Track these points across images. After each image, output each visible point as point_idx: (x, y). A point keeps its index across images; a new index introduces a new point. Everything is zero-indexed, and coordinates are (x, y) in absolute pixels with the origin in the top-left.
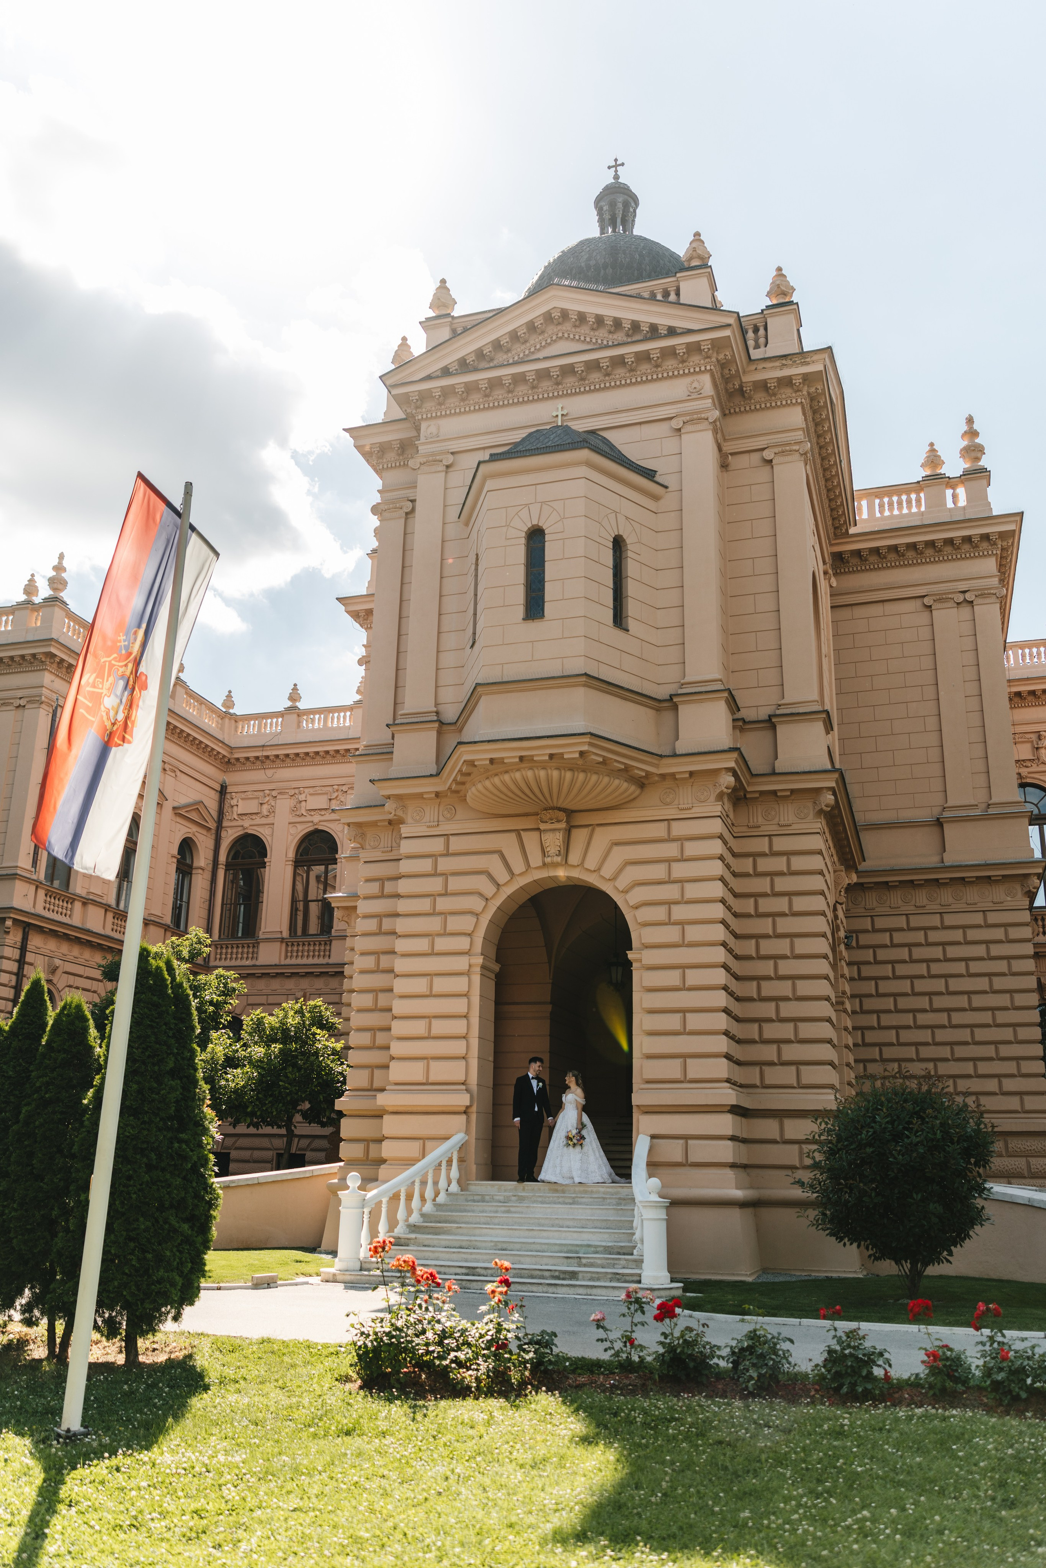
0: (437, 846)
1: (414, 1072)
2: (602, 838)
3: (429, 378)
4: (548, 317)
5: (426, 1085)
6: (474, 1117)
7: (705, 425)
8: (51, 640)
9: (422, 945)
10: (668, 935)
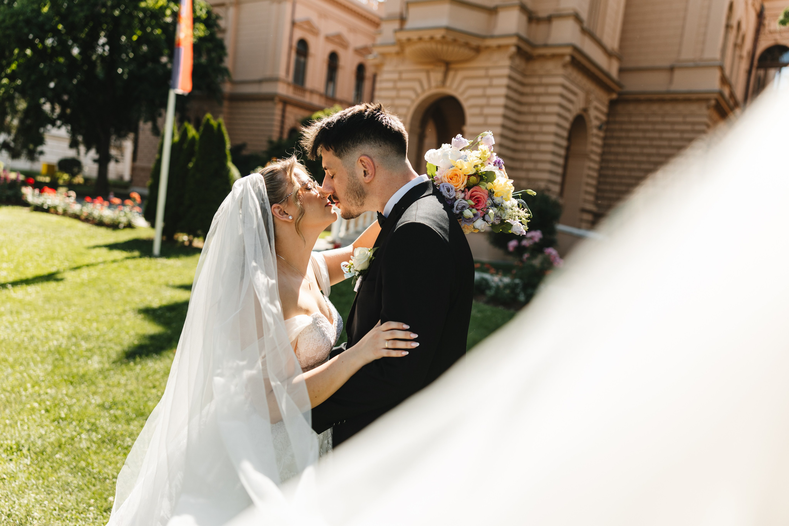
0: (396, 76)
10: (480, 120)
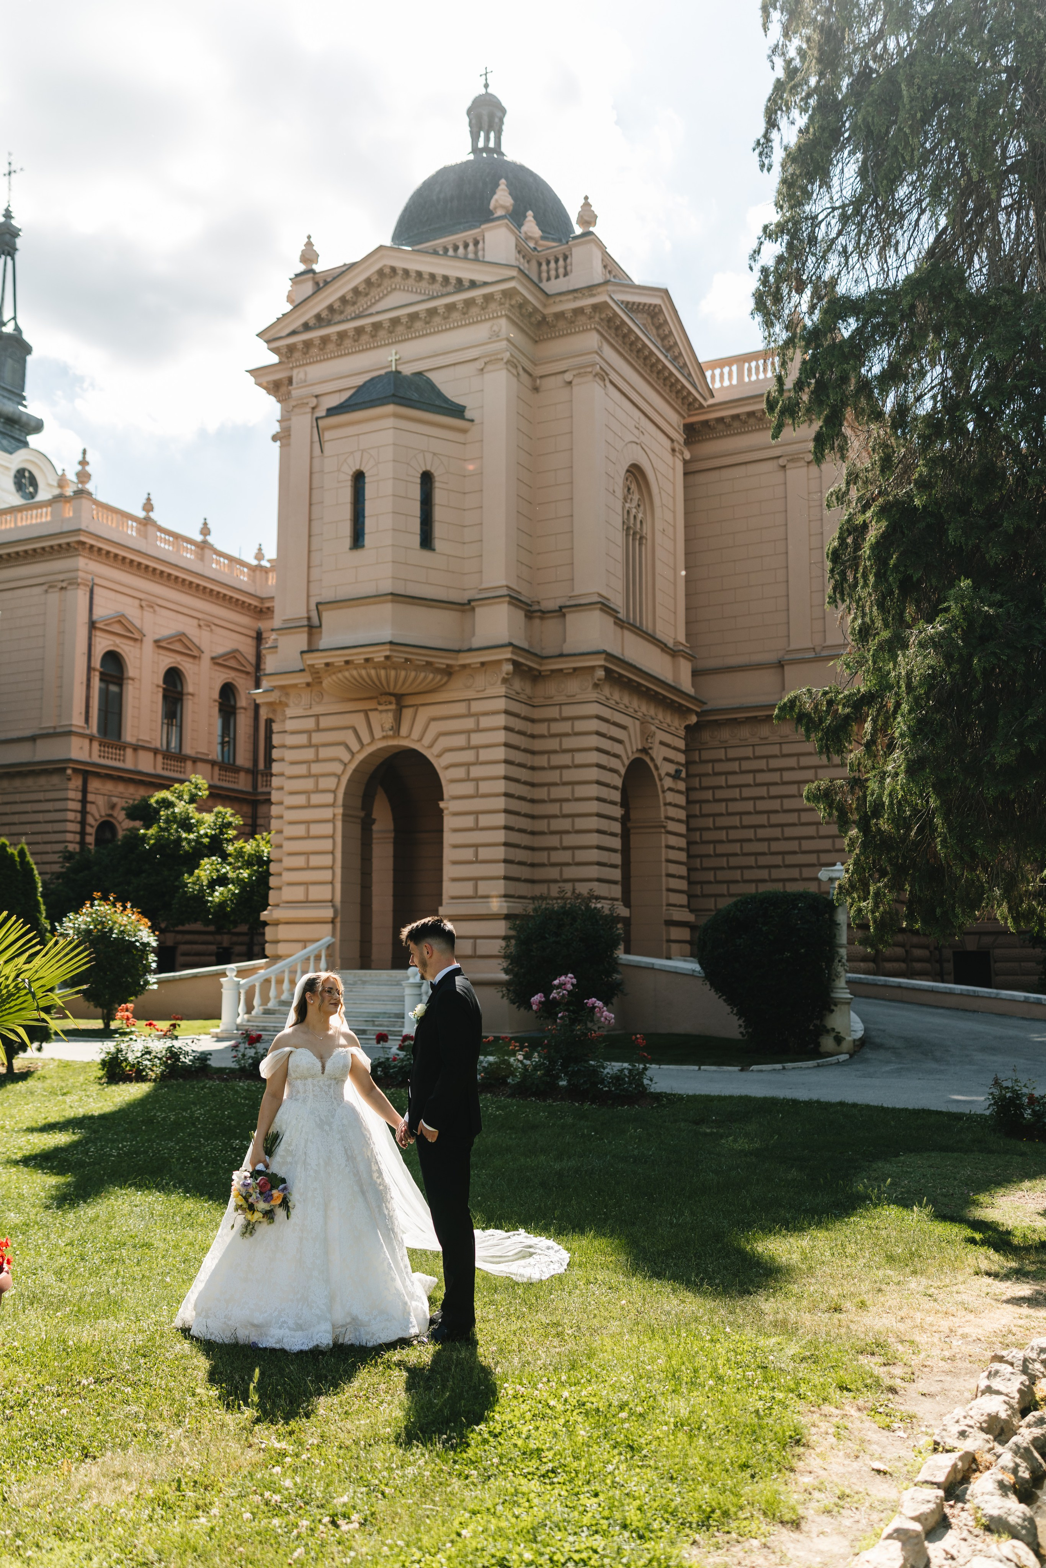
0: (310, 724)
1: (298, 893)
2: (424, 714)
3: (294, 333)
4: (381, 273)
5: (307, 902)
6: (338, 925)
7: (501, 365)
8: (79, 530)
9: (301, 800)
10: (467, 788)
